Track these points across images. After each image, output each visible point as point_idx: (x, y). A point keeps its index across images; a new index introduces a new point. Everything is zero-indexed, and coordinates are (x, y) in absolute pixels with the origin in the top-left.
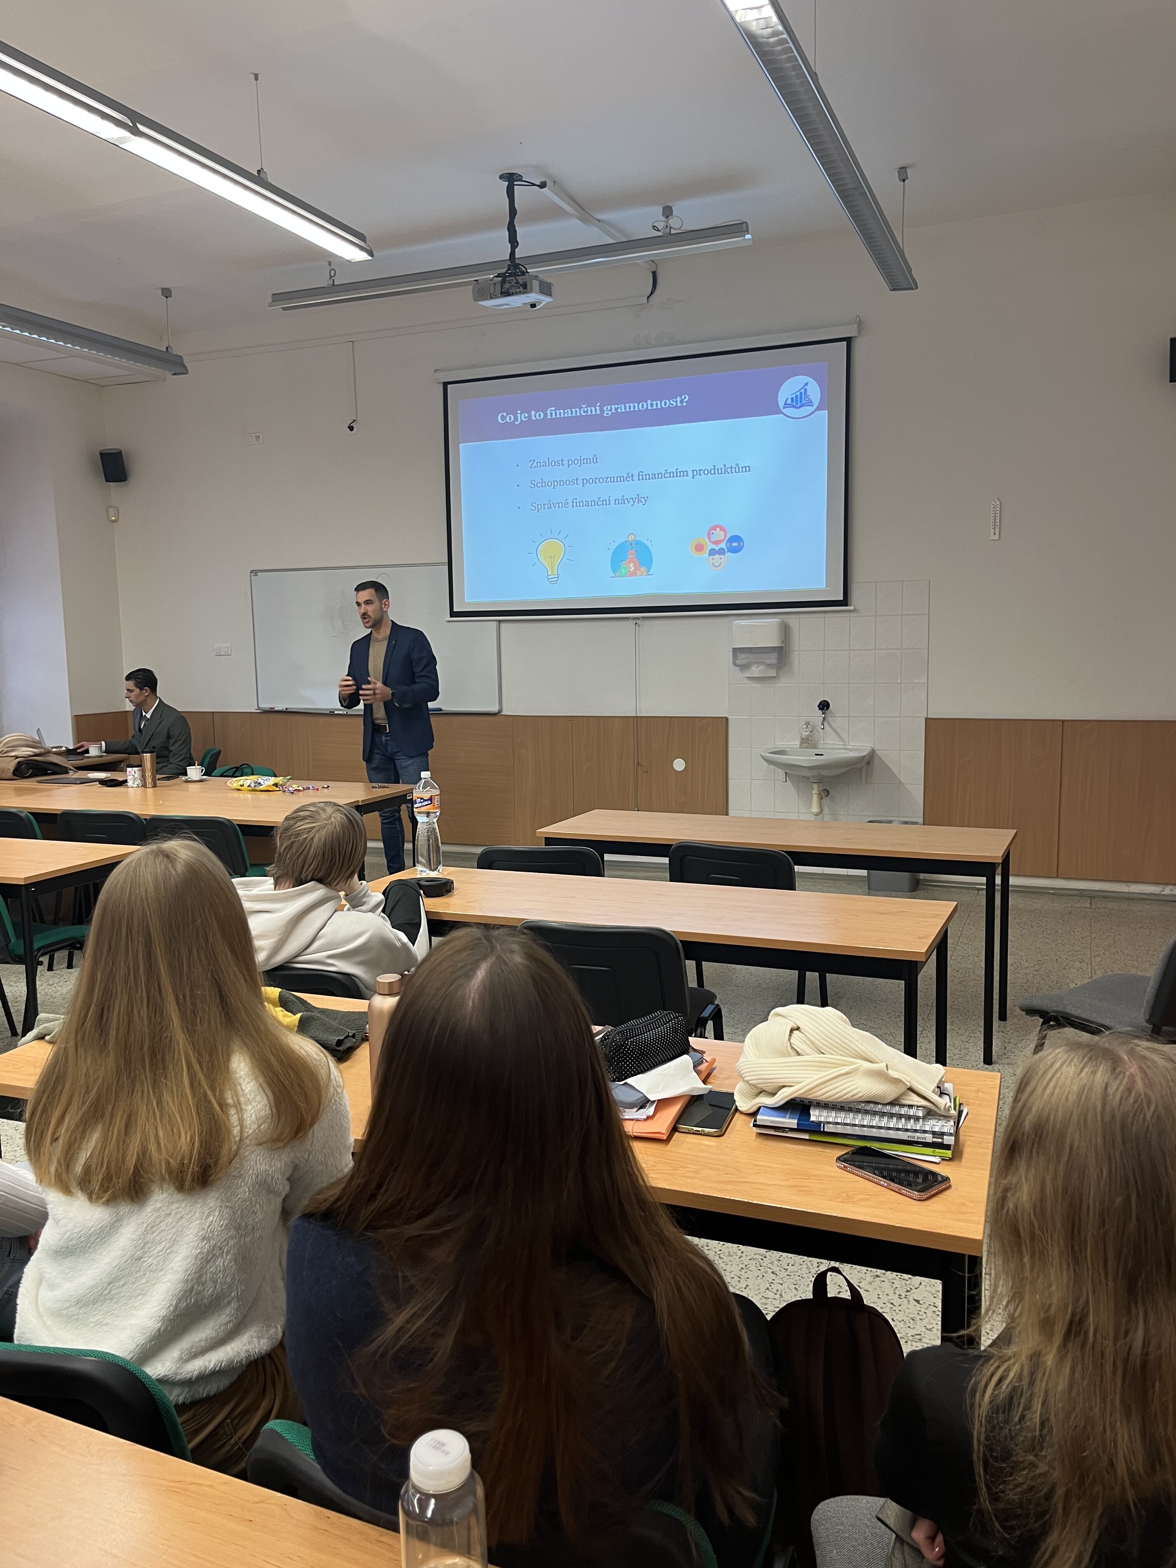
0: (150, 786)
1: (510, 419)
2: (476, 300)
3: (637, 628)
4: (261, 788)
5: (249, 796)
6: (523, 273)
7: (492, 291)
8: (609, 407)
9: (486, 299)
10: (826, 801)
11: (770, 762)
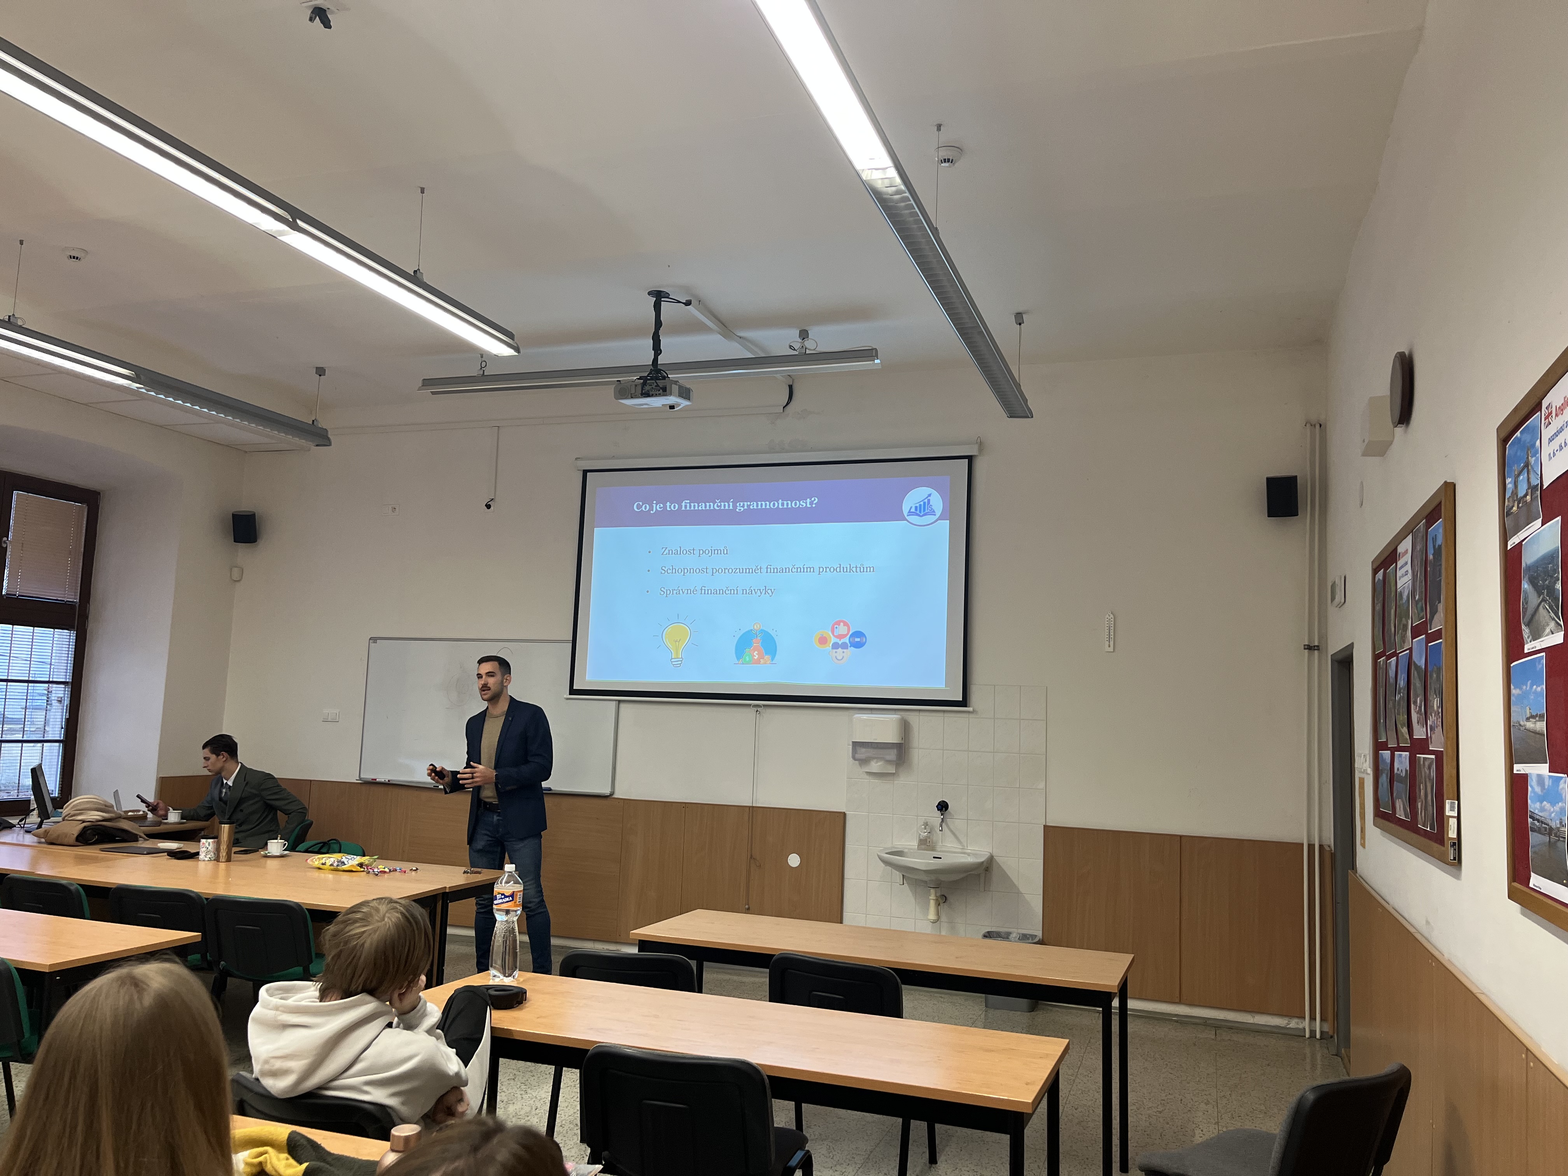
0: (223, 860)
1: (645, 509)
2: (617, 398)
3: (758, 715)
4: (345, 867)
5: (330, 876)
6: (664, 378)
7: (633, 392)
8: (742, 504)
9: (626, 398)
10: (944, 907)
11: (886, 863)
